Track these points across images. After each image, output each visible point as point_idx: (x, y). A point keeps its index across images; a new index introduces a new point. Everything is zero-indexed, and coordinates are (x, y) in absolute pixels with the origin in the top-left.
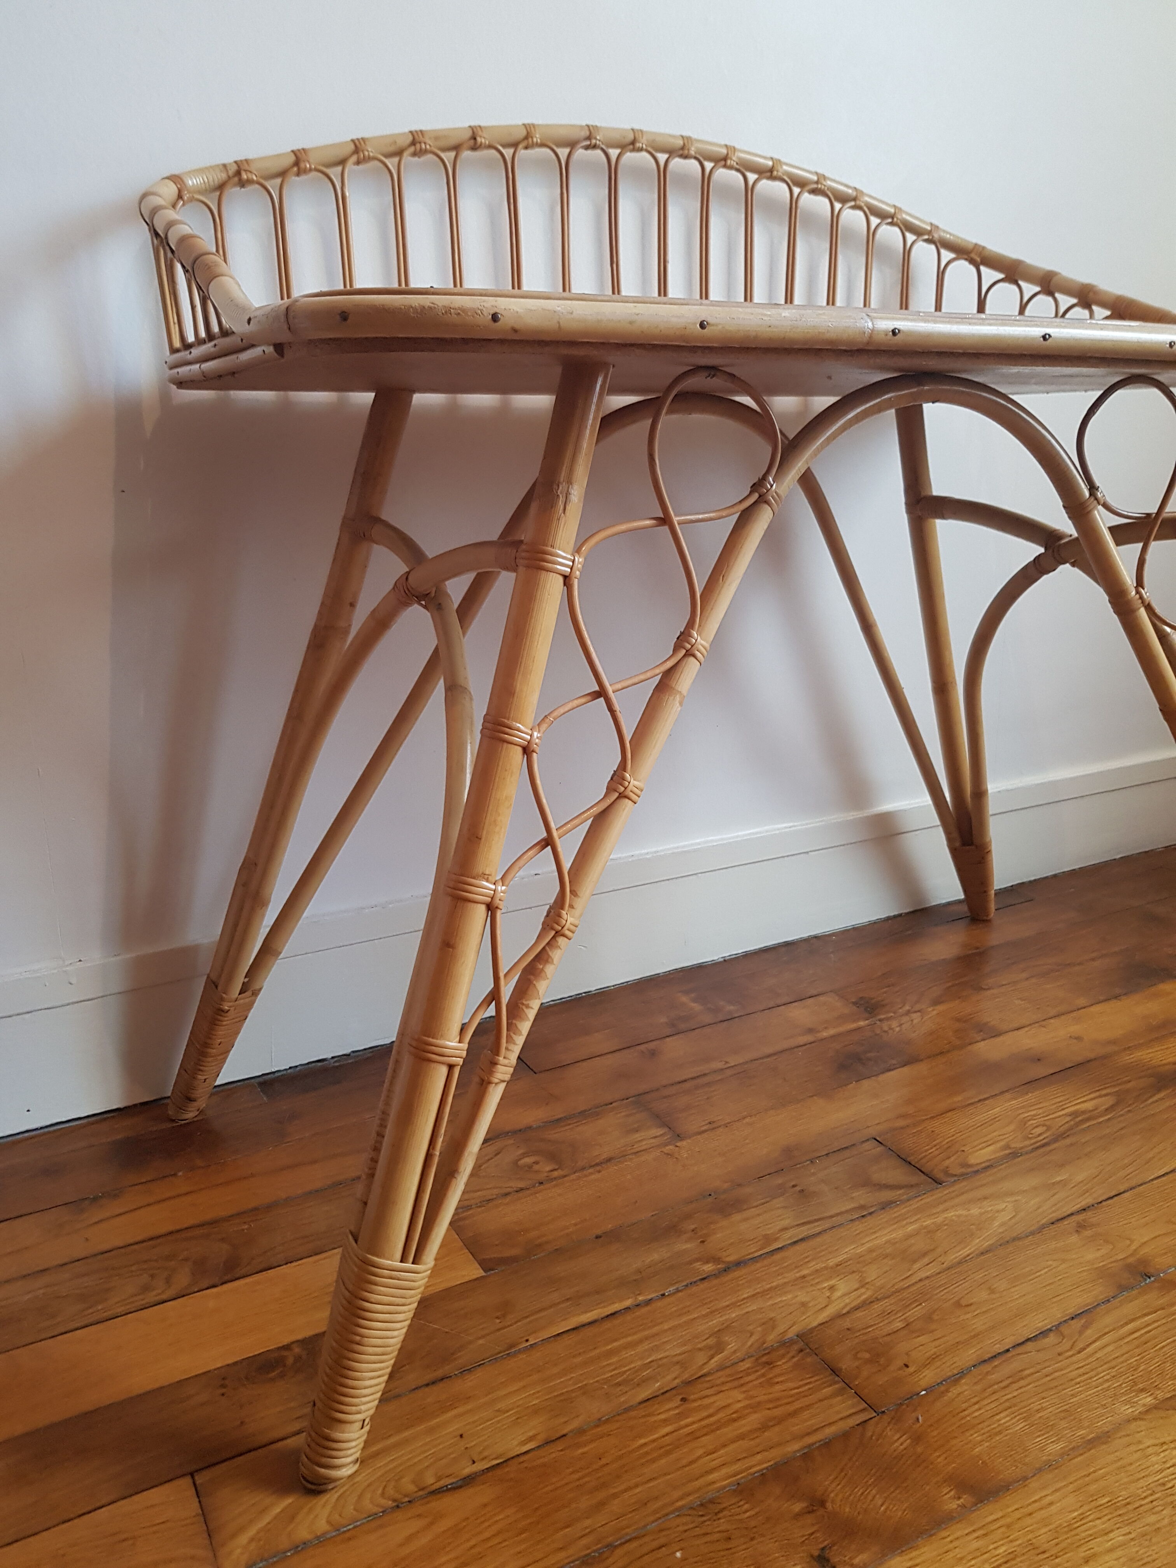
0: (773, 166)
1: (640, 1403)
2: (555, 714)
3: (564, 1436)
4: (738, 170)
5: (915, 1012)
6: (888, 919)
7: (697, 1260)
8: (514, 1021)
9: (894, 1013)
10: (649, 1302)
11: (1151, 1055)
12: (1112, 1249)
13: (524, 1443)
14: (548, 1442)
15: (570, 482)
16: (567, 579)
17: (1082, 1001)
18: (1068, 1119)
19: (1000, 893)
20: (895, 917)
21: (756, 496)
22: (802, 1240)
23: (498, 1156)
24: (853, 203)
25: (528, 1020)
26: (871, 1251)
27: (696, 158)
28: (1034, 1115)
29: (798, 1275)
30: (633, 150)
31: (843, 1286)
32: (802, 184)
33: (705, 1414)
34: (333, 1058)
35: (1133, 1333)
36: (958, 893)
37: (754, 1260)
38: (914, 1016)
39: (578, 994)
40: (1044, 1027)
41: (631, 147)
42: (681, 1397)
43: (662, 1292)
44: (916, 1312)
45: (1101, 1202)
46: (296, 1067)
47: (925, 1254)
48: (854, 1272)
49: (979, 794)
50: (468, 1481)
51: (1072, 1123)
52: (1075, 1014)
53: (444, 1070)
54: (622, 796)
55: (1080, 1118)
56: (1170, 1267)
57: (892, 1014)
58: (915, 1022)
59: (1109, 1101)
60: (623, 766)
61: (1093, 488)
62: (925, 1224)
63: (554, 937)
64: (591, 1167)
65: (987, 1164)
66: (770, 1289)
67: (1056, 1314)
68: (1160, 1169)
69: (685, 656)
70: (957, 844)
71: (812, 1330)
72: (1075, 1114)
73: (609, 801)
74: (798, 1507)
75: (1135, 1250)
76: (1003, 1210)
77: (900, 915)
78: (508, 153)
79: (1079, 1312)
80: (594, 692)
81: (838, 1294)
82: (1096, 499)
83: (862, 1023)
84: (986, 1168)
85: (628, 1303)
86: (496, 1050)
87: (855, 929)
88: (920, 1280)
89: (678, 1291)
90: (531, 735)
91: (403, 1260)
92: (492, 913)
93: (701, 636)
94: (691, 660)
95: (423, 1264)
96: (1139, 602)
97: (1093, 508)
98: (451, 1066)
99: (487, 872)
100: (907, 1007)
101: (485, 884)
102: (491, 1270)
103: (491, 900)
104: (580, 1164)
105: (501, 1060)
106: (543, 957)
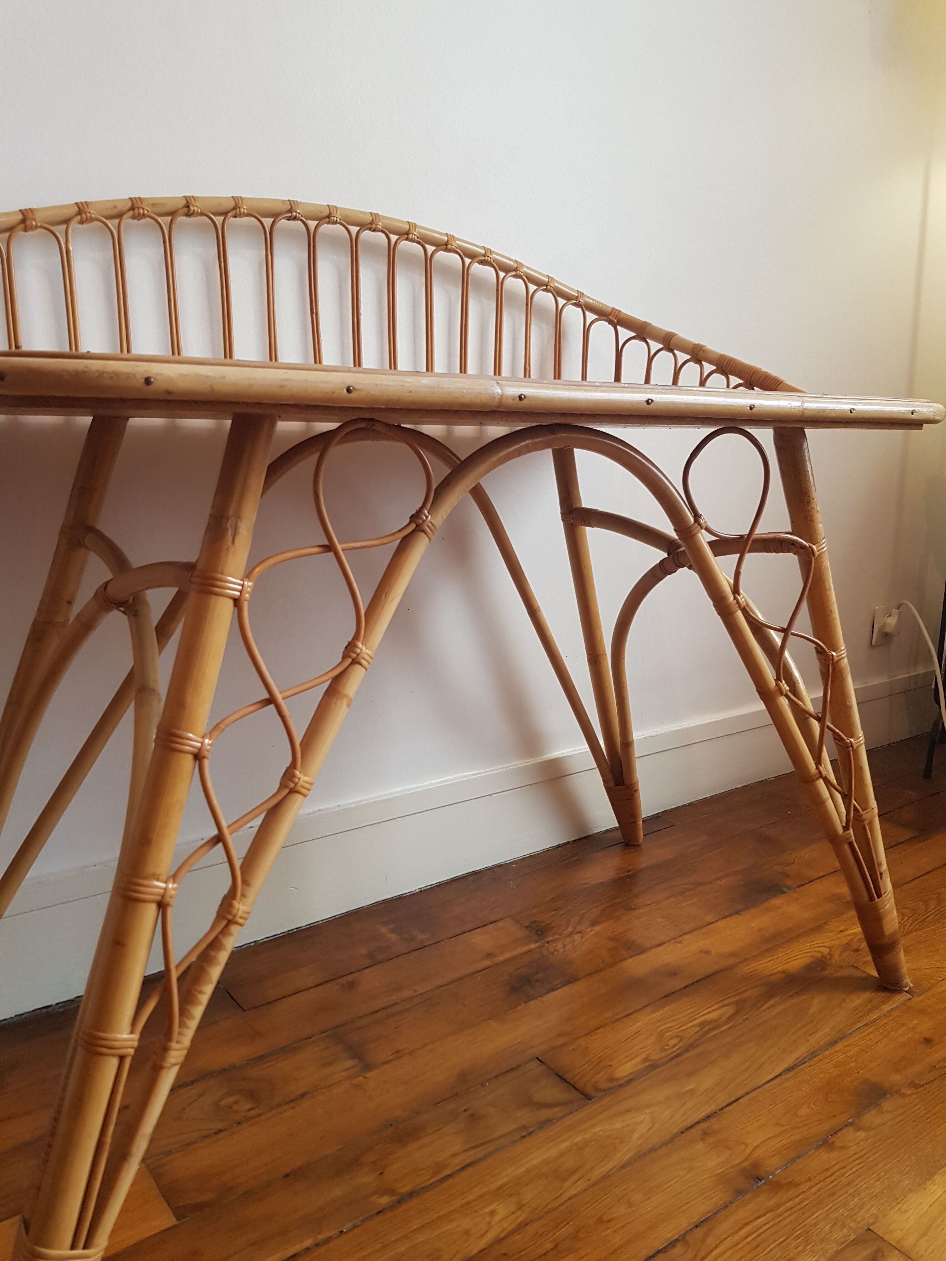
0: (448, 241)
2: (227, 721)
4: (418, 243)
5: (577, 933)
6: (559, 846)
7: (375, 1193)
8: (187, 1007)
9: (560, 934)
10: (327, 1241)
11: (764, 966)
12: (730, 1155)
15: (238, 517)
16: (237, 602)
17: (710, 918)
18: (697, 1029)
19: (649, 820)
20: (564, 844)
21: (413, 526)
22: (469, 1165)
23: (202, 1098)
24: (514, 273)
25: (200, 1003)
26: (528, 1171)
27: (382, 231)
28: (670, 1027)
29: (463, 1202)
30: (328, 223)
31: (502, 1209)
32: (472, 256)
34: (58, 1004)
35: (746, 1237)
36: (613, 823)
37: (426, 1189)
38: (576, 937)
39: (290, 930)
40: (680, 942)
41: (327, 220)
43: (340, 1230)
44: (565, 1231)
45: (722, 1109)
46: (23, 1014)
47: (574, 1172)
48: (511, 1195)
49: (627, 744)
51: (700, 1033)
52: (704, 930)
53: (115, 1062)
54: (293, 791)
55: (706, 1028)
56: (777, 1169)
57: (558, 936)
58: (576, 942)
59: (730, 1010)
60: (293, 765)
61: (697, 516)
62: (576, 1140)
63: (226, 926)
64: (287, 1103)
65: (631, 1077)
66: (440, 1218)
67: (682, 1223)
68: (770, 1073)
69: (351, 664)
70: (612, 784)
72: (702, 1024)
73: (279, 797)
75: (749, 1155)
76: (642, 1122)
77: (568, 843)
78: (219, 220)
79: (703, 1219)
80: (266, 700)
81: (497, 1218)
82: (699, 524)
83: (532, 946)
84: (630, 1081)
85: (308, 1243)
86: (169, 1037)
87: (532, 857)
88: (570, 1198)
89: (355, 1226)
90: (202, 743)
91: (73, 1248)
92: (164, 908)
93: (366, 647)
94: (359, 666)
95: (96, 1248)
96: (737, 606)
97: (697, 532)
98: (122, 1057)
99: (158, 872)
100: (570, 929)
101: (156, 884)
102: (183, 1218)
103: (163, 896)
104: (277, 1101)
105: (173, 1045)
106: (215, 945)
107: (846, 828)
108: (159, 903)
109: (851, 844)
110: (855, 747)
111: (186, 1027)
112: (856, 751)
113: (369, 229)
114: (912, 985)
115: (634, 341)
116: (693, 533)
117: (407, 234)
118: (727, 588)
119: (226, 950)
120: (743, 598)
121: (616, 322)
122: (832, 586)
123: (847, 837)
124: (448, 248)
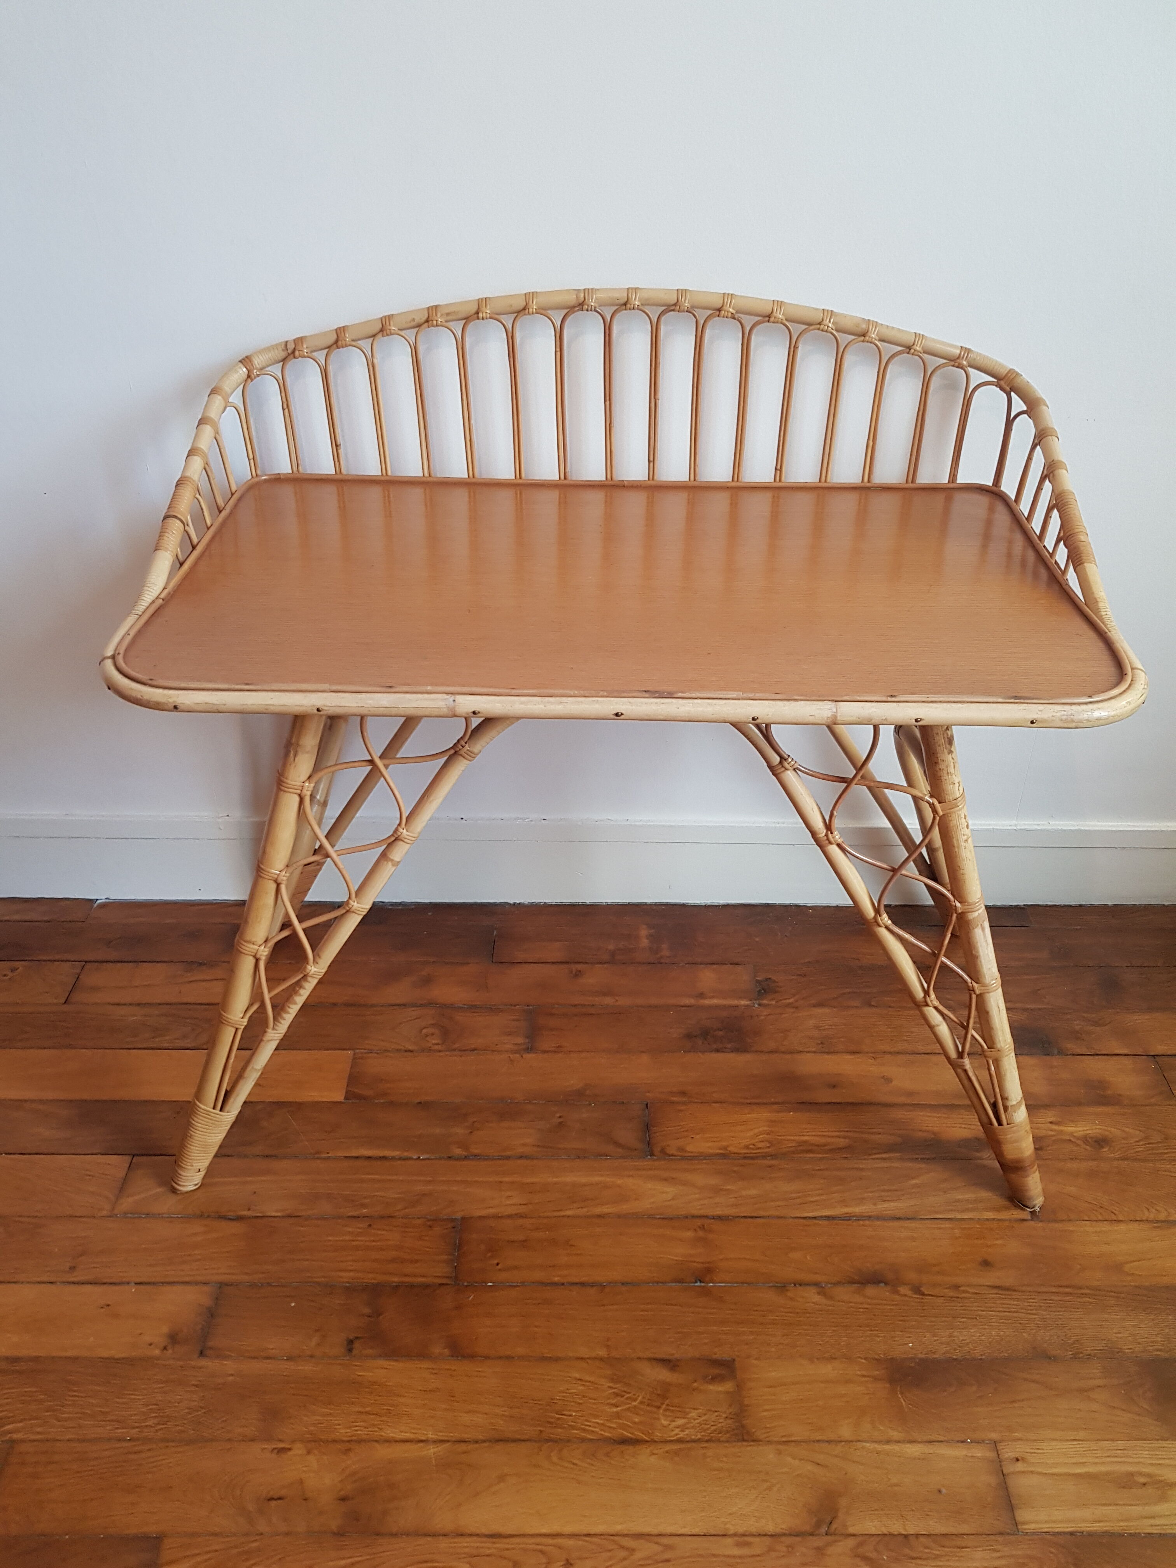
1: (349, 1217)
3: (300, 1216)
5: (793, 1007)
7: (457, 1144)
8: (281, 1013)
9: (776, 1002)
11: (925, 1118)
12: (702, 1253)
13: (277, 1211)
14: (290, 1216)
15: (298, 744)
16: (300, 796)
18: (794, 1144)
21: (452, 751)
22: (526, 1157)
23: (416, 1021)
26: (555, 1183)
29: (499, 1179)
31: (517, 1199)
33: (372, 1239)
35: (645, 1311)
37: (488, 1158)
38: (790, 1010)
40: (876, 1059)
42: (368, 1224)
43: (420, 1156)
45: (736, 1217)
47: (586, 1200)
48: (533, 1192)
50: (240, 1218)
51: (794, 1149)
53: (232, 1029)
55: (804, 1147)
56: (720, 1282)
57: (774, 1003)
58: (783, 1016)
59: (841, 1143)
62: (607, 1180)
64: (460, 1050)
66: (477, 1182)
67: (617, 1276)
68: (808, 1212)
69: (395, 840)
71: (471, 1218)
72: (803, 1143)
74: (367, 1311)
75: (715, 1261)
76: (667, 1193)
79: (633, 1282)
81: (507, 1202)
83: (744, 1002)
84: (691, 1158)
85: (396, 1153)
88: (563, 1216)
89: (429, 1159)
90: (278, 875)
91: (214, 1108)
92: (257, 961)
93: (407, 831)
94: (401, 843)
95: (228, 1112)
96: (827, 842)
97: (784, 771)
98: (237, 1029)
99: (254, 940)
100: (791, 1000)
101: (252, 946)
102: (348, 1100)
103: (256, 954)
104: (456, 1046)
105: (269, 1030)
106: (298, 984)
107: (960, 1055)
108: (254, 956)
109: (965, 1071)
110: (978, 992)
111: (281, 1023)
112: (981, 998)
113: (673, 310)
114: (1038, 1210)
115: (1025, 416)
116: (778, 772)
117: (719, 310)
118: (819, 825)
119: (305, 989)
120: (837, 836)
121: (1008, 389)
122: (963, 844)
123: (961, 1064)
124: (772, 319)
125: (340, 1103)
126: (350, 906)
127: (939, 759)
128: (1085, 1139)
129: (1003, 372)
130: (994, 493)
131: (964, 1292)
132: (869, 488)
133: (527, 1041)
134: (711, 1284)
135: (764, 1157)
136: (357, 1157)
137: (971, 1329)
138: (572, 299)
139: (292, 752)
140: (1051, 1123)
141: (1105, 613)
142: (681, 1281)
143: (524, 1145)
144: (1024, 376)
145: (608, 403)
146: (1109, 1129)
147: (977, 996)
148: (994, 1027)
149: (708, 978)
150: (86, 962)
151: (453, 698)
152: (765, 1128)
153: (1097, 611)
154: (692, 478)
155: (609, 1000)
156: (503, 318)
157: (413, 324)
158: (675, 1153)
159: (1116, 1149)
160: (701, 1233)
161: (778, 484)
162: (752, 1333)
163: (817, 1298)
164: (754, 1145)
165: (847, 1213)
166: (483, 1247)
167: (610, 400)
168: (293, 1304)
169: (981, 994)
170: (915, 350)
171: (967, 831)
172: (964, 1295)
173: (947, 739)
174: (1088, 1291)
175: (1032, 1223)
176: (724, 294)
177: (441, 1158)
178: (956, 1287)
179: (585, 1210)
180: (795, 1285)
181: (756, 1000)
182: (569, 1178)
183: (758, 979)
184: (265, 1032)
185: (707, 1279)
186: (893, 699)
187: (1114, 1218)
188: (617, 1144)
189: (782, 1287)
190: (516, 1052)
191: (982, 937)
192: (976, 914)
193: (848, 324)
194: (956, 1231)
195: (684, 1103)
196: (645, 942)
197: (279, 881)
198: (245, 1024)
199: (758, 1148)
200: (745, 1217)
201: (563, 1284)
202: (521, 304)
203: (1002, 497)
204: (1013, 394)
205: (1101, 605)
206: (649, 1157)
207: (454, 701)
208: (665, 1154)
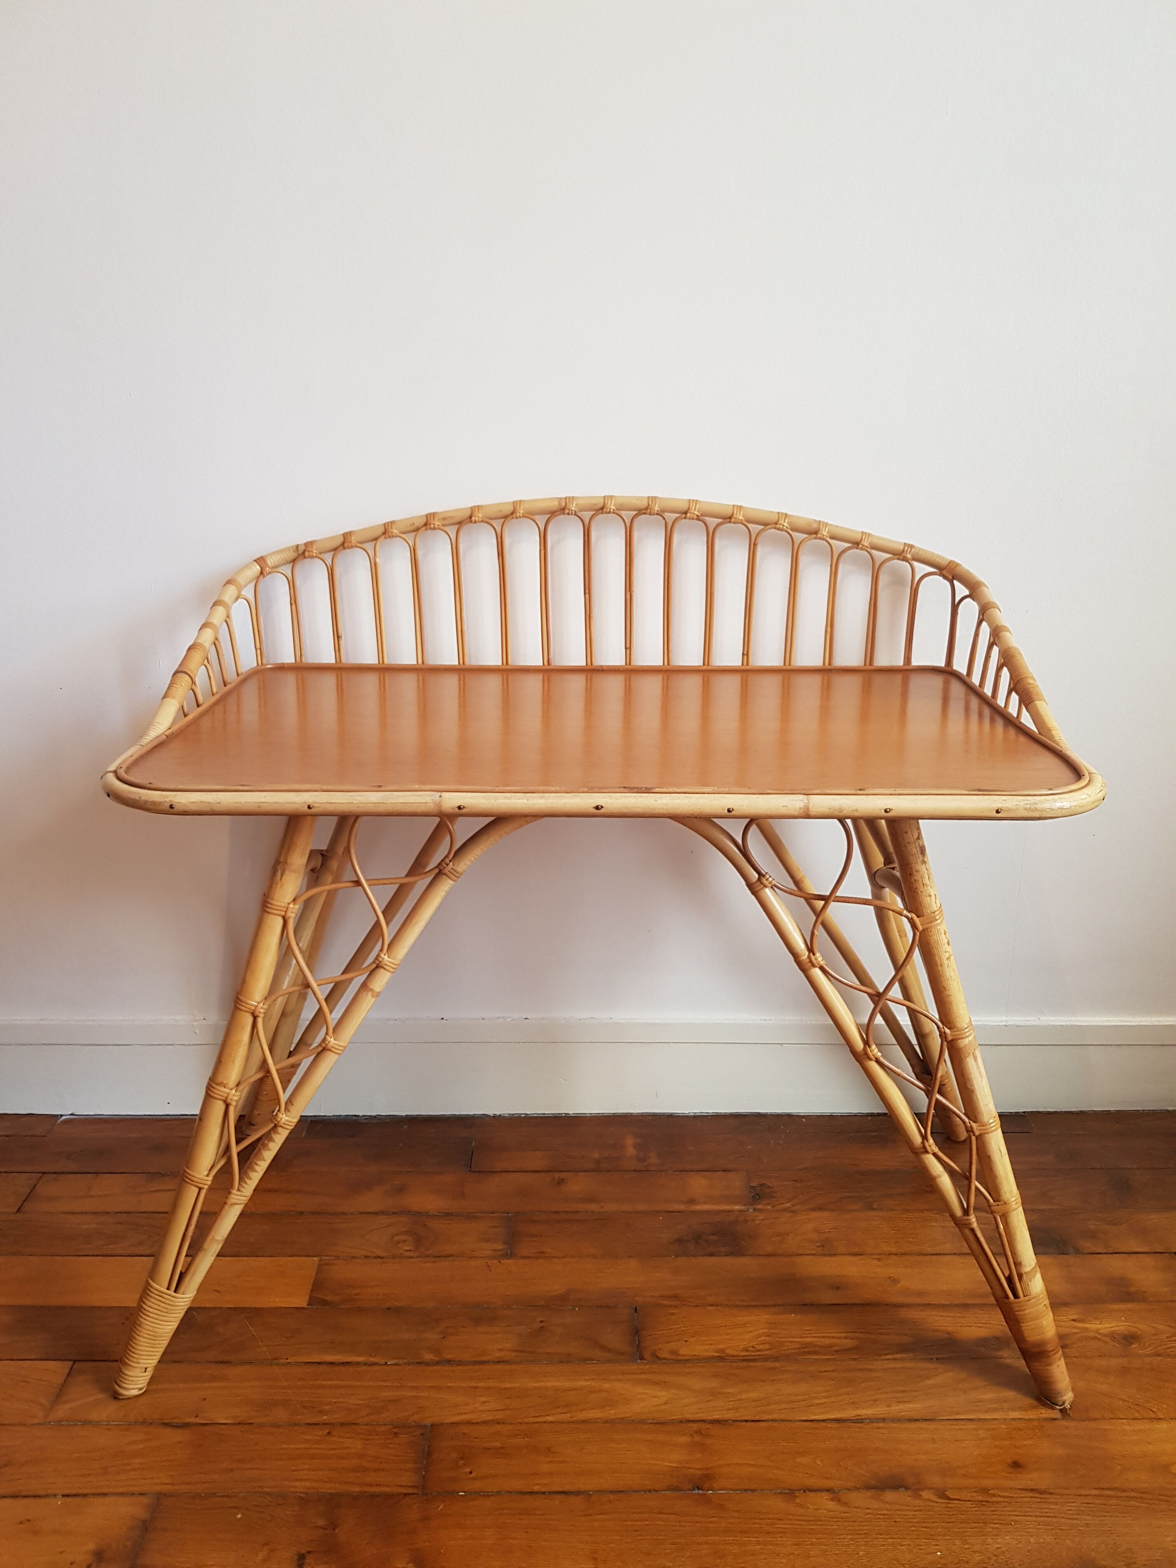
1: (307, 1424)
2: (278, 995)
3: (251, 1424)
5: (790, 1211)
7: (428, 1349)
9: (772, 1207)
10: (374, 1364)
12: (698, 1459)
13: (227, 1418)
14: (240, 1424)
15: (286, 863)
16: (285, 917)
18: (797, 1346)
21: (437, 871)
22: (501, 1362)
23: (387, 1228)
24: (819, 535)
26: (538, 1388)
28: (774, 1333)
29: (473, 1385)
31: (492, 1404)
33: (331, 1446)
38: (785, 1215)
40: (880, 1260)
42: (328, 1430)
43: (386, 1361)
44: (517, 1442)
45: (737, 1421)
47: (568, 1405)
48: (510, 1398)
50: (186, 1426)
51: (797, 1351)
52: (921, 1258)
53: (196, 1189)
54: (325, 1049)
55: (807, 1350)
56: (720, 1489)
58: (779, 1220)
59: (851, 1344)
60: (327, 1032)
62: (592, 1385)
63: (275, 1127)
64: (433, 1257)
65: (692, 1358)
66: (448, 1387)
69: (376, 967)
71: (443, 1424)
72: (806, 1345)
74: (321, 1522)
75: (714, 1467)
76: (659, 1397)
79: (621, 1490)
81: (483, 1408)
82: (762, 883)
83: (735, 1207)
84: (687, 1361)
85: (361, 1359)
88: (545, 1422)
89: (397, 1364)
90: (256, 1007)
91: (168, 1289)
92: (227, 1106)
93: (388, 957)
94: (382, 970)
95: (183, 1294)
96: (810, 964)
97: (762, 888)
98: (200, 1189)
99: (225, 1082)
100: (789, 1205)
101: (223, 1089)
102: (312, 1305)
103: (226, 1098)
104: (429, 1252)
105: (234, 1191)
106: (268, 1136)
107: (966, 1212)
108: (225, 1101)
109: (973, 1230)
110: (977, 1133)
111: (246, 1183)
112: (980, 1138)
113: (645, 513)
114: (1069, 1406)
115: (969, 600)
116: (758, 889)
117: (686, 513)
118: (800, 945)
119: (274, 1141)
120: (819, 958)
121: (951, 577)
122: (946, 962)
123: (966, 1222)
124: (733, 520)
125: (303, 1308)
126: (327, 1042)
127: (913, 869)
128: (1113, 1336)
129: (944, 563)
130: (947, 672)
131: (994, 1495)
132: (830, 670)
133: (505, 1247)
134: (710, 1492)
135: (766, 1359)
136: (319, 1363)
137: (1006, 1536)
138: (555, 505)
139: (280, 871)
140: (1074, 1320)
141: (1059, 738)
142: (676, 1489)
143: (501, 1350)
144: (964, 565)
145: (587, 596)
146: (1137, 1325)
147: (977, 1138)
148: (998, 1174)
149: (698, 1184)
150: (43, 1173)
151: (439, 794)
152: (765, 1331)
153: (1051, 738)
154: (666, 663)
155: (594, 1207)
156: (493, 522)
157: (413, 528)
158: (668, 1356)
159: (1147, 1344)
160: (697, 1438)
161: (745, 667)
162: (758, 1543)
163: (832, 1505)
164: (753, 1347)
165: (858, 1416)
166: (455, 1455)
167: (589, 593)
168: (239, 1516)
169: (980, 1135)
170: (863, 545)
171: (948, 948)
172: (995, 1499)
173: (919, 850)
174: (1135, 1494)
175: (1064, 1423)
176: (689, 500)
177: (409, 1364)
178: (985, 1491)
179: (569, 1415)
180: (805, 1491)
181: (750, 1205)
182: (551, 1383)
183: (752, 1184)
184: (230, 1193)
185: (706, 1486)
186: (862, 792)
187: (1153, 1415)
188: (603, 1348)
189: (790, 1494)
190: (494, 1258)
191: (975, 1067)
192: (966, 1041)
193: (801, 524)
194: (980, 1432)
195: (676, 1307)
196: (631, 1151)
197: (257, 1013)
198: (209, 1183)
199: (759, 1351)
200: (746, 1421)
201: (544, 1493)
202: (510, 509)
203: (956, 675)
204: (955, 582)
205: (1054, 732)
206: (639, 1361)
207: (441, 796)
208: (656, 1358)
